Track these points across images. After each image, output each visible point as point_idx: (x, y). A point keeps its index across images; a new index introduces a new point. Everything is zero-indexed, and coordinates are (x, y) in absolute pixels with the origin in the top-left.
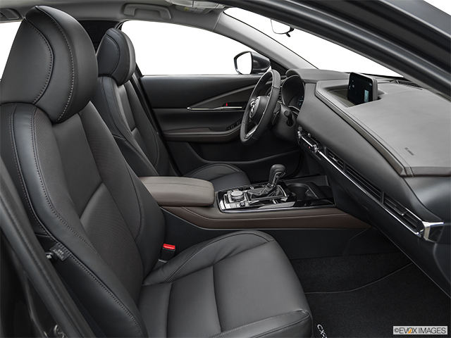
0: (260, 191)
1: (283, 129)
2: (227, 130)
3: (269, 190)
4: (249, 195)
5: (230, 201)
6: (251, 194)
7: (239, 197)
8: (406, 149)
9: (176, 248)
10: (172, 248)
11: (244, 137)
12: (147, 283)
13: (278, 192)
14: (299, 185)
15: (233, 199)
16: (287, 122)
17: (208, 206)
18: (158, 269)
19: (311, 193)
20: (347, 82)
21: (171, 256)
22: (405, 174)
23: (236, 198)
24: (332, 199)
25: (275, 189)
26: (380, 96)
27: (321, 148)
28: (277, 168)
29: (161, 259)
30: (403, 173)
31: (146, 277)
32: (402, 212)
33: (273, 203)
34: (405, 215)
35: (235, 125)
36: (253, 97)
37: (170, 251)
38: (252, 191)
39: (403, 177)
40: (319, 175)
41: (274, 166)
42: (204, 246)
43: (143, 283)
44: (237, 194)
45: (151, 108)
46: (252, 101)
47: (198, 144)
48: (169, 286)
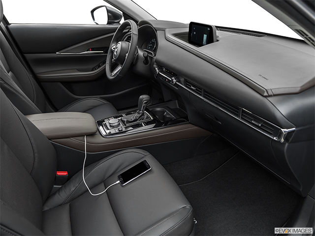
0: (132, 117)
1: (141, 67)
2: (92, 70)
3: (139, 116)
4: (123, 122)
5: (109, 128)
6: (126, 120)
7: (116, 124)
8: (260, 75)
9: (68, 173)
10: (65, 174)
11: (111, 75)
12: (46, 208)
13: (146, 116)
14: (158, 109)
15: (111, 126)
16: (144, 62)
17: (91, 135)
18: (54, 194)
19: (168, 114)
20: (187, 30)
21: (65, 181)
22: (267, 95)
23: (114, 125)
24: (186, 118)
25: (143, 114)
26: (218, 39)
27: (178, 80)
28: (144, 97)
29: (55, 185)
30: (266, 94)
31: (45, 202)
32: (260, 123)
33: (142, 126)
34: (262, 125)
35: (99, 66)
36: (113, 42)
37: (63, 177)
38: (125, 118)
39: (266, 97)
40: (172, 100)
41: (141, 97)
42: (94, 168)
43: (43, 209)
44: (114, 121)
45: (22, 53)
46: (113, 46)
47: (69, 83)
48: (68, 206)
